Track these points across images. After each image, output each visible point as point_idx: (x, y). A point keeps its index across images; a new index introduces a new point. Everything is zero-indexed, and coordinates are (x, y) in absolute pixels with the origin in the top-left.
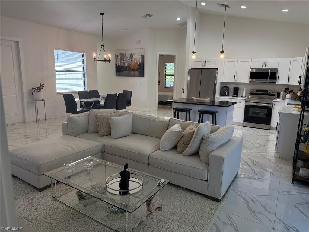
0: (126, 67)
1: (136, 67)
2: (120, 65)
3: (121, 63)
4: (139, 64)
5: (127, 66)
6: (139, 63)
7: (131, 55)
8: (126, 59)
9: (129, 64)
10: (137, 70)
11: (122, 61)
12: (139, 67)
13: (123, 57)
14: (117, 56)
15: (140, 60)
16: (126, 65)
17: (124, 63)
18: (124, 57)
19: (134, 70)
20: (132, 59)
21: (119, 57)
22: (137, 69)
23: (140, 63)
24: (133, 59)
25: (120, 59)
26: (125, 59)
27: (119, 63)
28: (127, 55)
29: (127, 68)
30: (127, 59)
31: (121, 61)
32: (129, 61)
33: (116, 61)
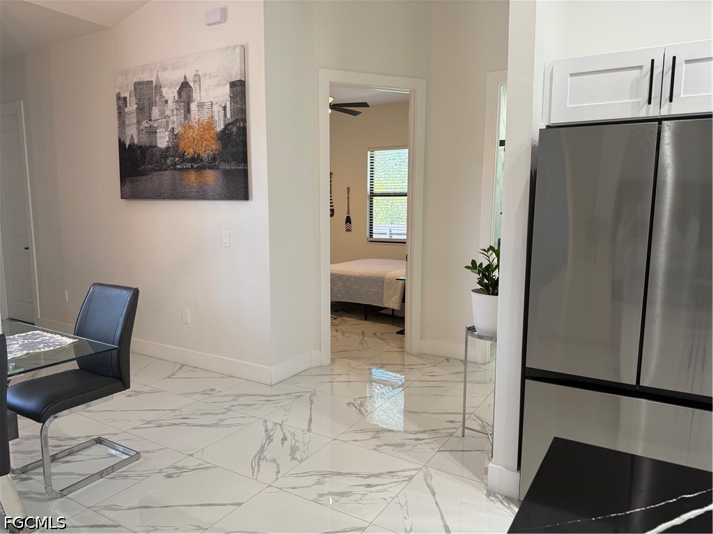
0: (161, 150)
1: (209, 147)
2: (136, 142)
3: (139, 131)
4: (223, 131)
5: (168, 149)
6: (220, 127)
7: (185, 86)
8: (162, 113)
9: (175, 136)
10: (212, 163)
11: (145, 124)
12: (225, 146)
13: (146, 104)
14: (125, 99)
15: (225, 108)
16: (163, 141)
17: (152, 132)
18: (152, 104)
19: (197, 163)
20: (188, 111)
21: (132, 107)
22: (214, 159)
23: (226, 126)
24: (193, 106)
25: (138, 114)
26: (155, 112)
27: (133, 134)
28: (164, 90)
29: (166, 157)
30: (168, 112)
31: (139, 123)
32: (176, 120)
33: (122, 125)
